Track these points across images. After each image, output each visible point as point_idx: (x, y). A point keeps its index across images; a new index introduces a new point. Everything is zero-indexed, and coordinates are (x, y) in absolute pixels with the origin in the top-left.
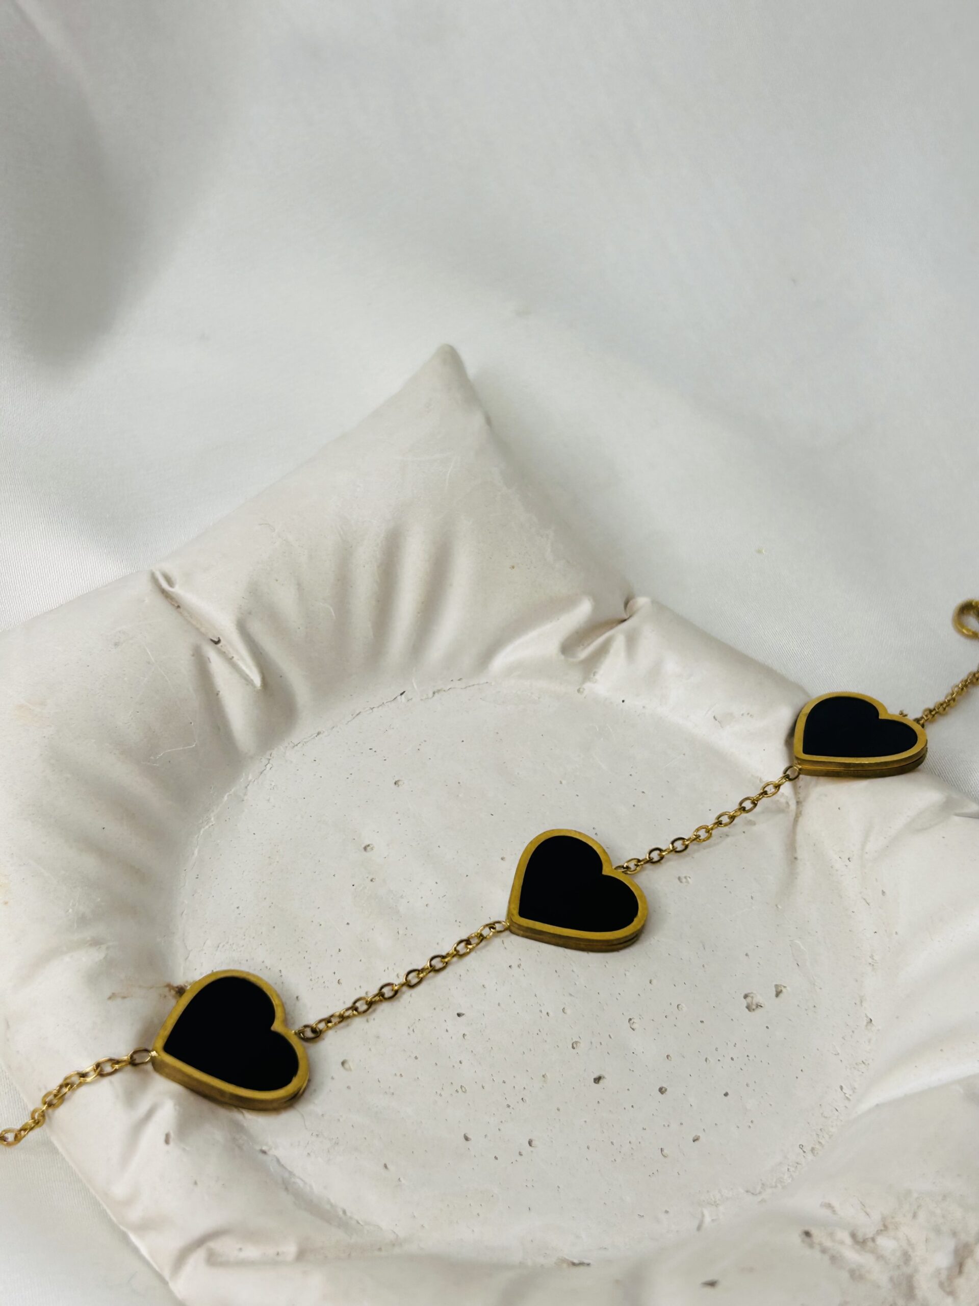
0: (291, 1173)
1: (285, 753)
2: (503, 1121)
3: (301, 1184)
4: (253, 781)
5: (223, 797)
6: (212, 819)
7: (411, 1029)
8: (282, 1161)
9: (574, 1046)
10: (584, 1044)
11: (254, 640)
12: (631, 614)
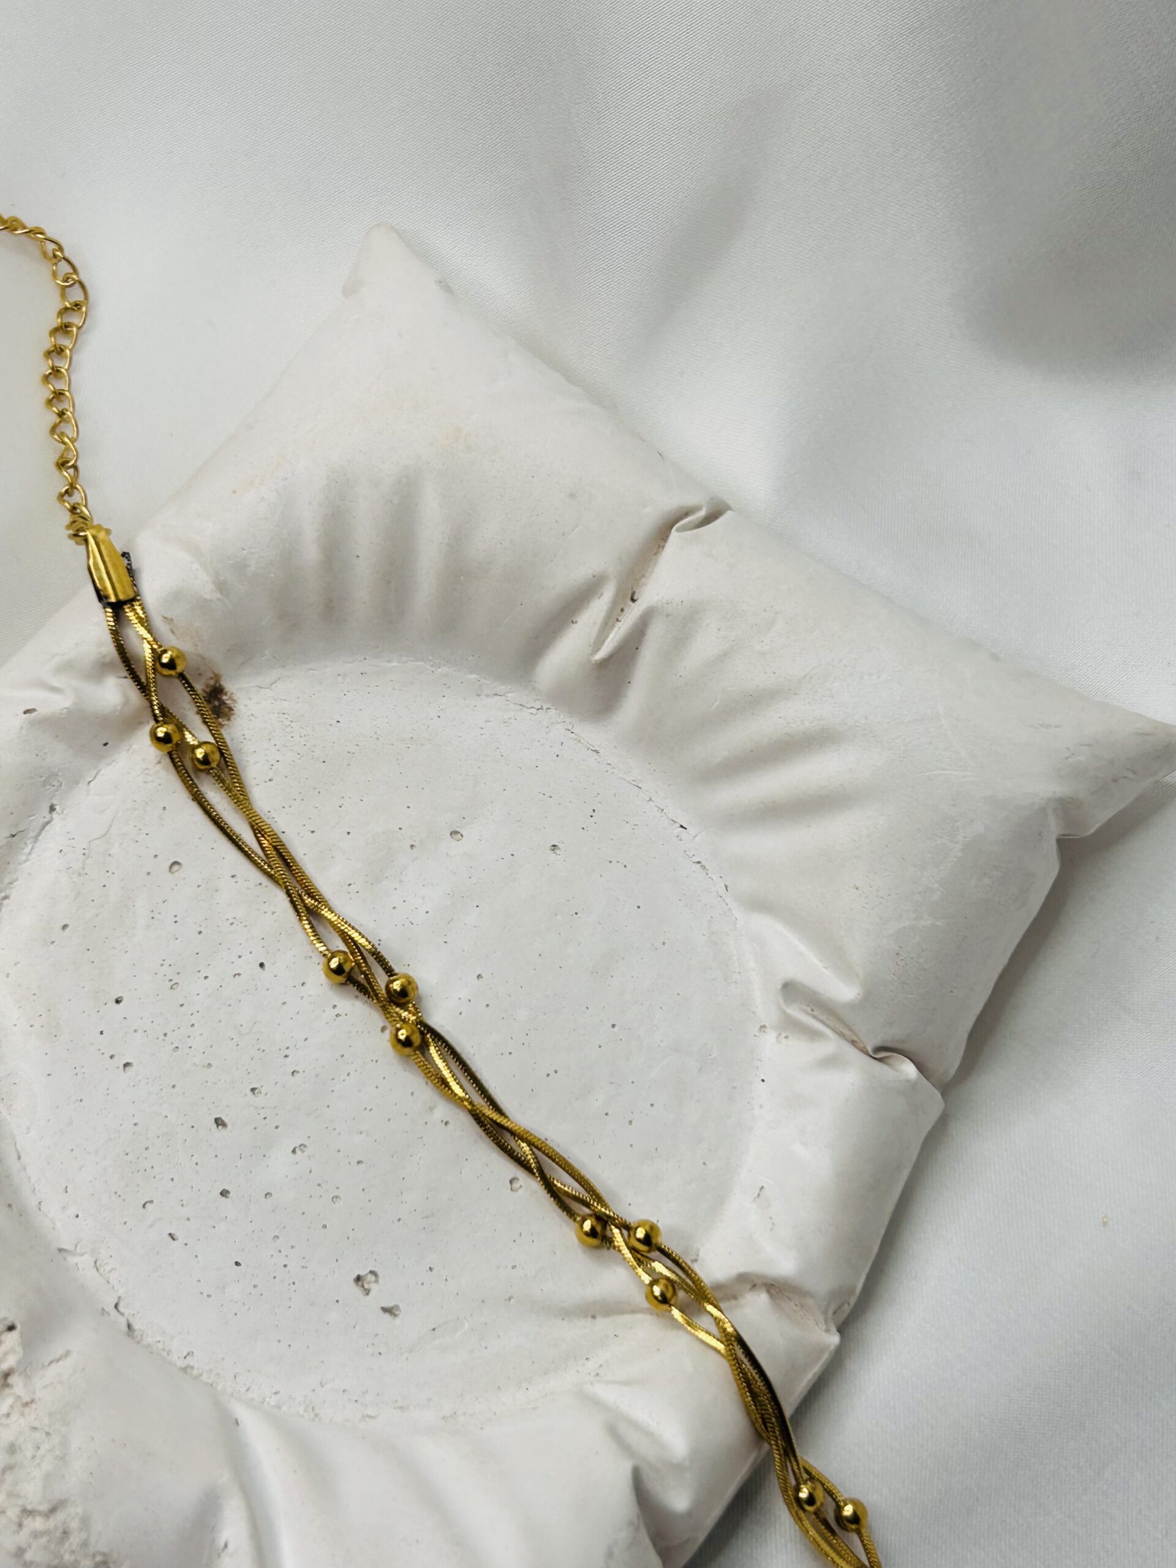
0: (36, 838)
1: (558, 723)
2: (147, 1033)
3: (27, 850)
4: (508, 699)
5: (471, 673)
6: (440, 670)
7: (234, 921)
8: (48, 827)
9: (253, 1090)
10: (259, 1100)
11: (645, 635)
12: (880, 1060)
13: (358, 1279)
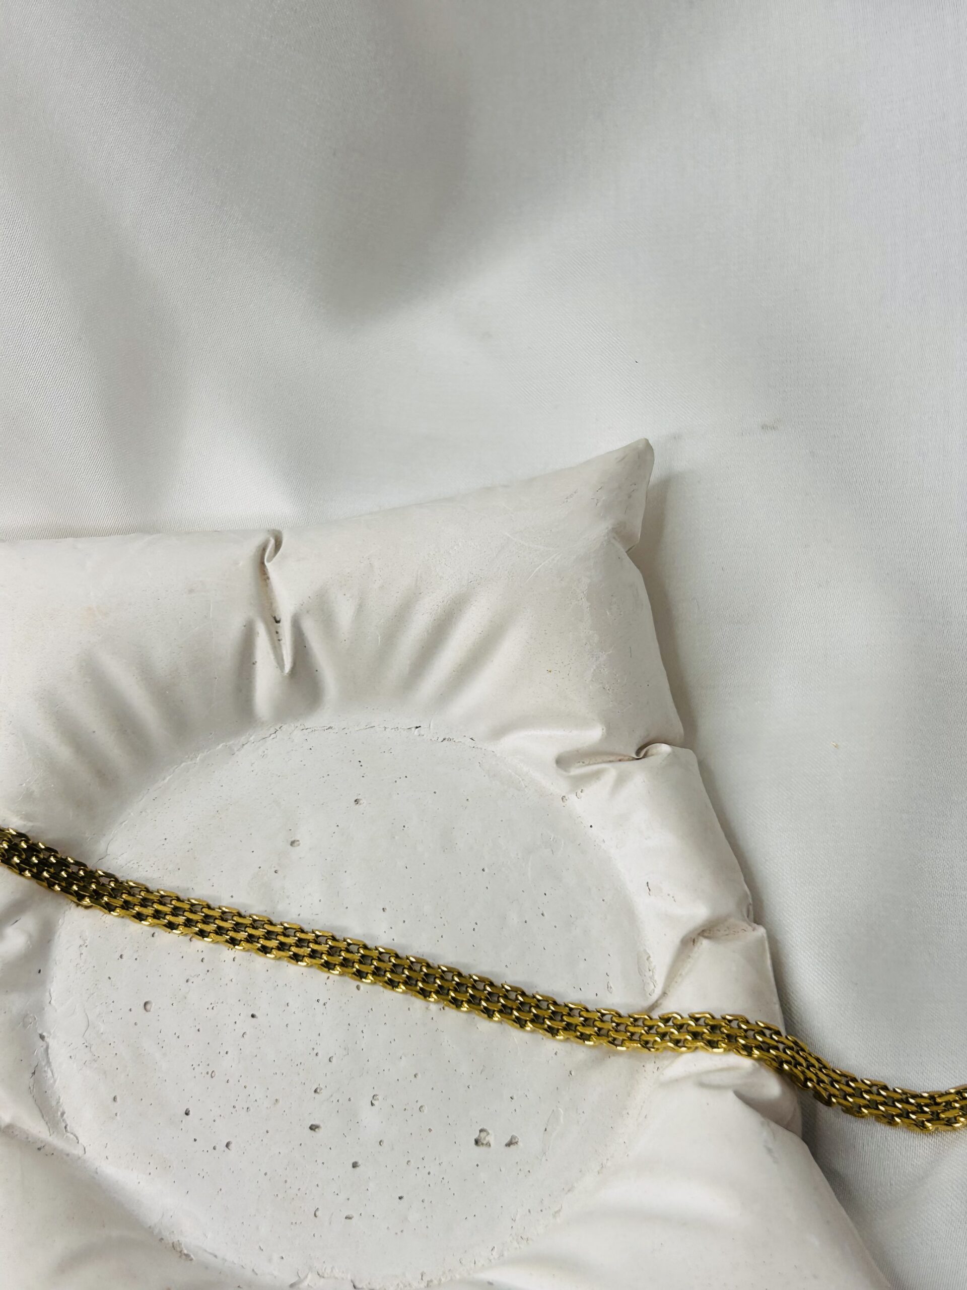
0: (49, 1063)
1: (293, 731)
2: (222, 1116)
3: (50, 1074)
4: (253, 741)
5: (219, 744)
6: (198, 759)
7: (212, 1006)
8: (50, 1051)
9: (316, 1091)
10: (324, 1094)
11: (303, 634)
12: (645, 756)
13: (477, 1142)
